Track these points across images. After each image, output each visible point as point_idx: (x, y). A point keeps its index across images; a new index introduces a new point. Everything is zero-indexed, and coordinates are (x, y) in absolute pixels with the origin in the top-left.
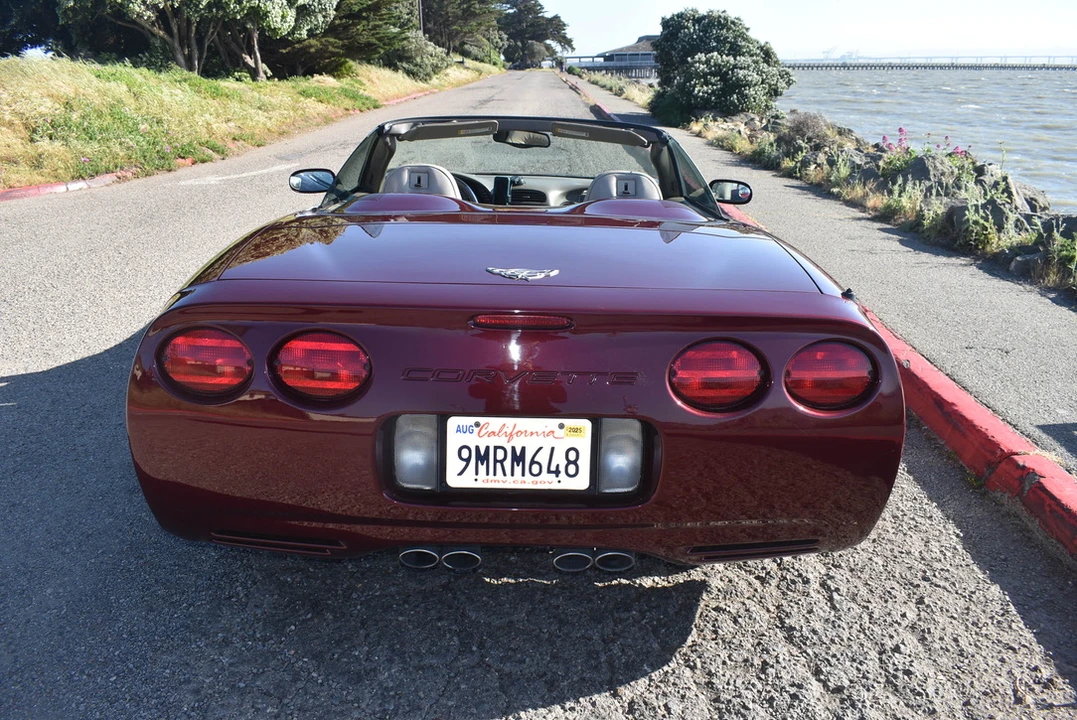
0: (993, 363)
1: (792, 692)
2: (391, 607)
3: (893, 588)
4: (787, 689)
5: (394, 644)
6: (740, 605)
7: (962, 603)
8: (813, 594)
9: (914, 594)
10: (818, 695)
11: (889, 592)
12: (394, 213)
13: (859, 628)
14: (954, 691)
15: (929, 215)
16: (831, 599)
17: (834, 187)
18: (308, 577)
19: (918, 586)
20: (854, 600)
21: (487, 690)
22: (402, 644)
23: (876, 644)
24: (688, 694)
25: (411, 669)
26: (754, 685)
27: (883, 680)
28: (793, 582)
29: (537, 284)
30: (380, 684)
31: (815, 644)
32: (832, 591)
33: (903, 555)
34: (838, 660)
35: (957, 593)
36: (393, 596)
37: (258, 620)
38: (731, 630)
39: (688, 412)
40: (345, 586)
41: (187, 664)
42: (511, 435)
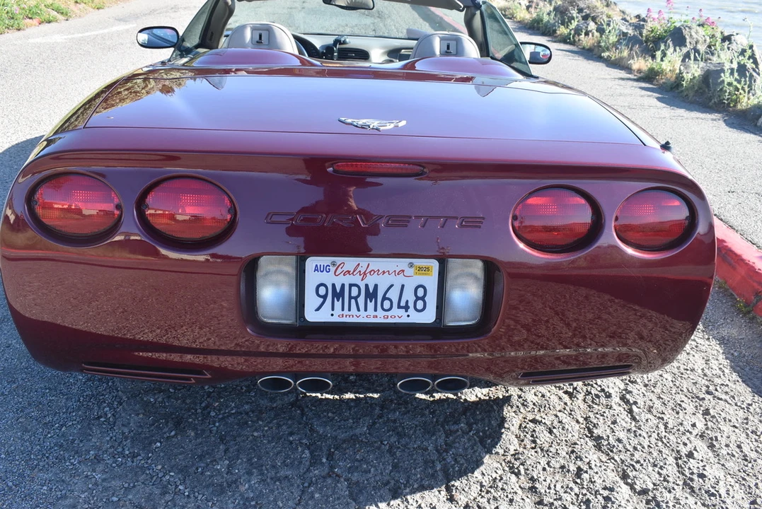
0: (753, 206)
1: (605, 495)
2: (246, 423)
3: (683, 401)
4: (601, 492)
5: (251, 459)
6: (553, 417)
7: (741, 413)
8: (615, 407)
9: (701, 406)
10: (627, 497)
11: (680, 405)
12: (234, 67)
13: (657, 437)
14: (742, 491)
15: (688, 77)
16: (631, 411)
17: (604, 51)
18: (169, 397)
19: (704, 399)
20: (650, 411)
21: (339, 499)
22: (260, 458)
23: (673, 450)
24: (515, 498)
25: (269, 480)
26: (571, 489)
27: (681, 483)
28: (597, 396)
29: (388, 134)
30: (242, 495)
31: (620, 451)
32: (631, 405)
33: (688, 372)
34: (642, 465)
35: (736, 405)
36: (247, 414)
37: (126, 438)
38: (548, 439)
39: (529, 253)
40: (203, 405)
41: (63, 481)
42: (365, 274)
